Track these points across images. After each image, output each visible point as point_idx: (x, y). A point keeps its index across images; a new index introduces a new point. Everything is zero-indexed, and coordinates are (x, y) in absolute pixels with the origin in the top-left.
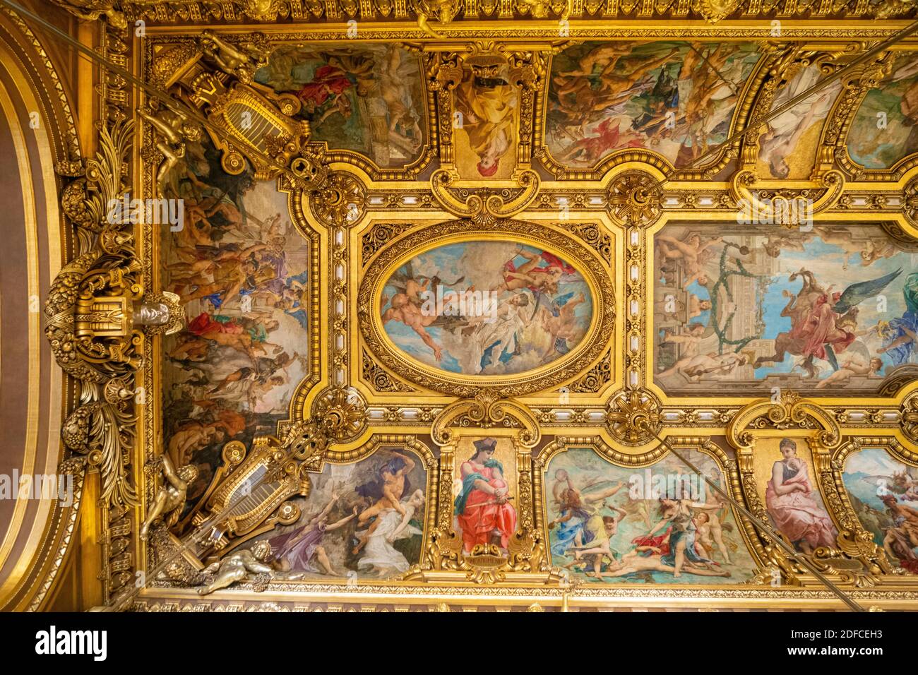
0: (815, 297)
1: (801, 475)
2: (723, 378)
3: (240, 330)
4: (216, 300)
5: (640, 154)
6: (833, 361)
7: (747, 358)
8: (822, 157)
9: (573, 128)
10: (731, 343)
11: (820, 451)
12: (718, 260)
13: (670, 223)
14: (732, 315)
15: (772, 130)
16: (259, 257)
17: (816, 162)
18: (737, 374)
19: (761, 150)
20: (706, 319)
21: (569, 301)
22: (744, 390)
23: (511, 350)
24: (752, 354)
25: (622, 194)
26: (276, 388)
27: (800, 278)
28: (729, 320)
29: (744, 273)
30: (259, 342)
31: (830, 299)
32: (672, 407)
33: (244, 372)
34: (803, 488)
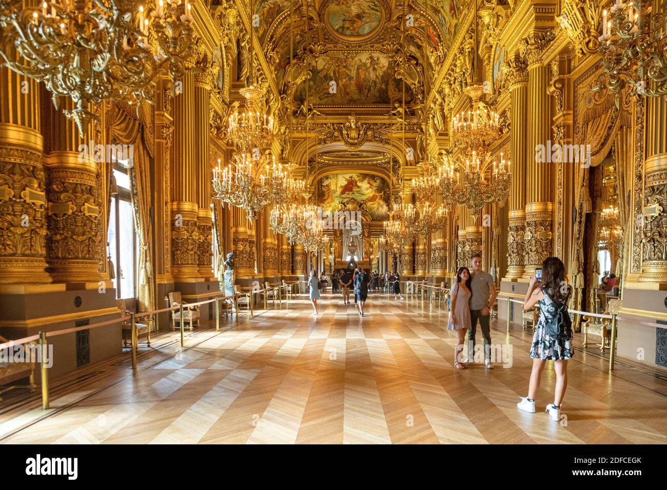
3: (360, 70)
4: (351, 78)
16: (337, 65)
26: (381, 60)
30: (365, 64)
33: (374, 69)
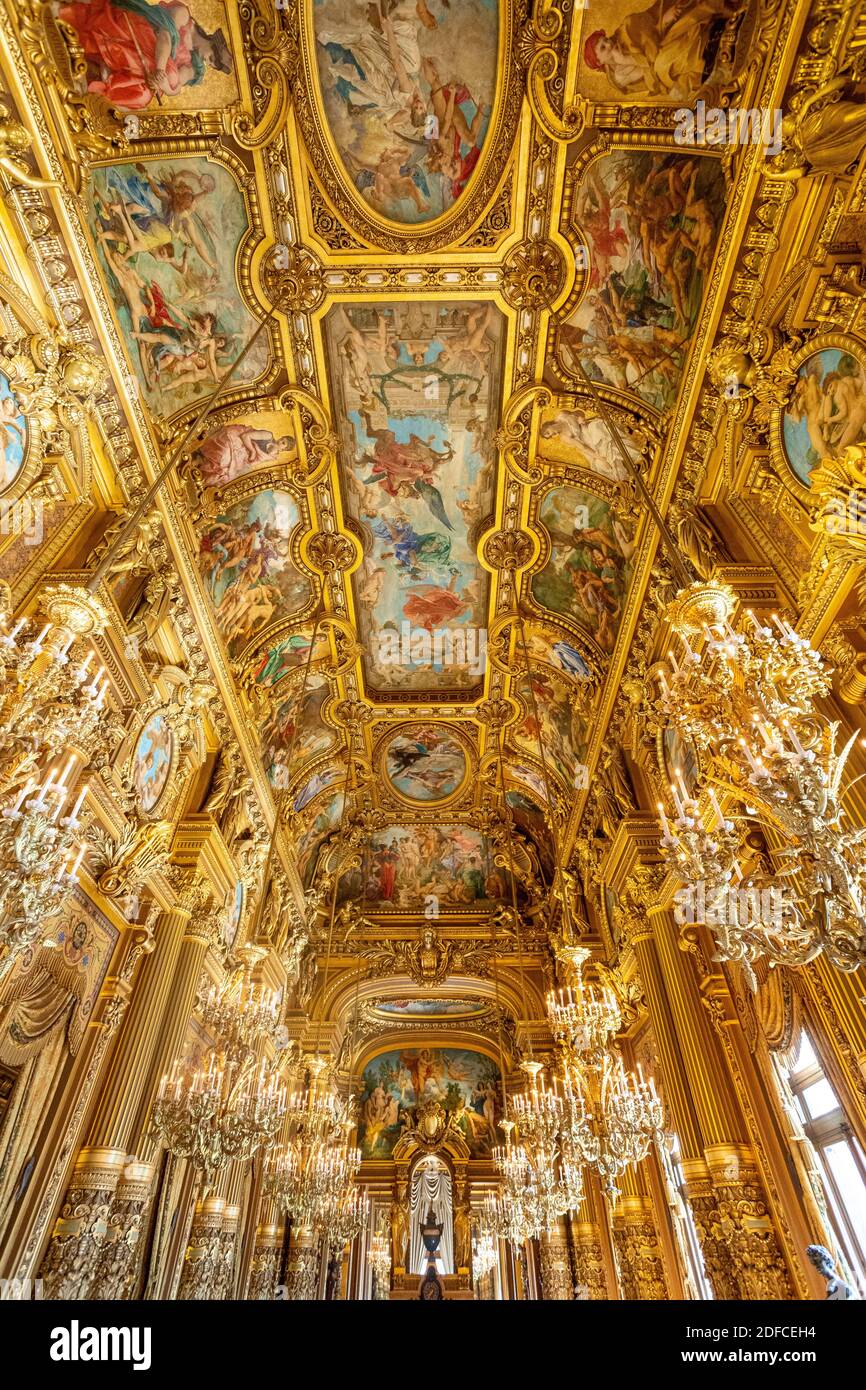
0: (429, 464)
1: (264, 456)
2: (347, 380)
5: (582, 283)
6: (372, 480)
7: (369, 403)
8: (556, 467)
9: (625, 193)
10: (382, 387)
11: (289, 471)
12: (464, 372)
13: (505, 319)
14: (410, 387)
15: (587, 423)
17: (552, 462)
18: (351, 394)
19: (570, 413)
20: (404, 361)
21: (420, 191)
22: (337, 401)
23: (356, 99)
24: (373, 407)
25: (540, 260)
27: (446, 450)
28: (405, 385)
29: (451, 398)
31: (427, 476)
32: (310, 325)
34: (253, 458)
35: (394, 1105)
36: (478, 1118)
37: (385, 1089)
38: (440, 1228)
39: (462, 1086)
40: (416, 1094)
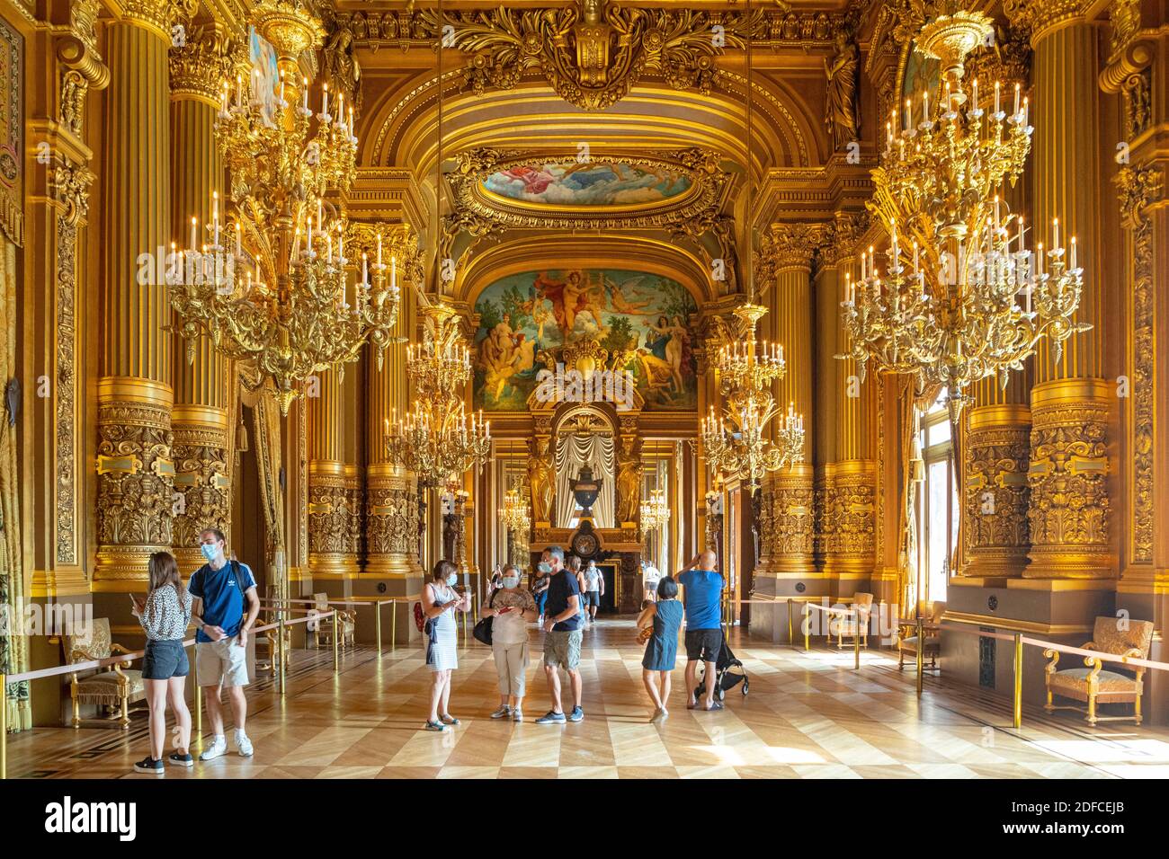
35: (527, 346)
36: (656, 361)
37: (513, 327)
38: (599, 483)
39: (634, 321)
40: (562, 331)
